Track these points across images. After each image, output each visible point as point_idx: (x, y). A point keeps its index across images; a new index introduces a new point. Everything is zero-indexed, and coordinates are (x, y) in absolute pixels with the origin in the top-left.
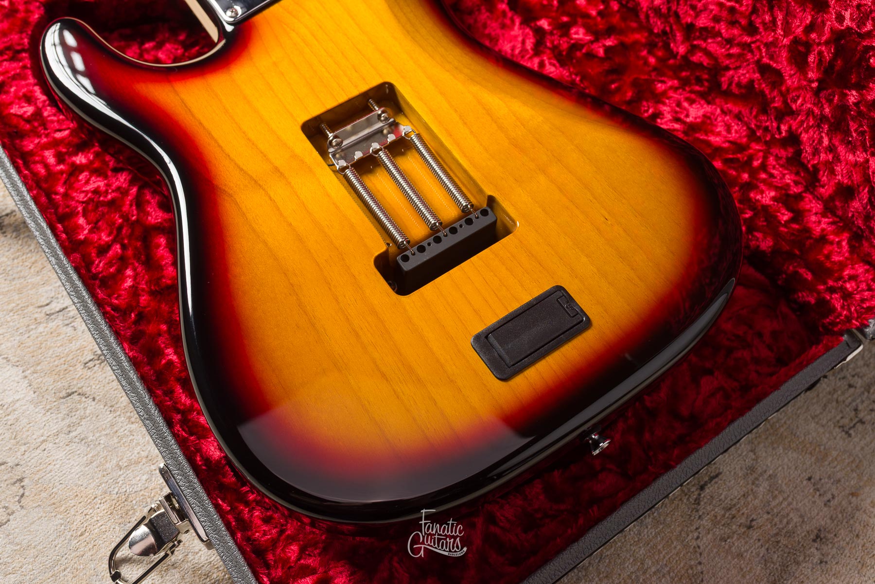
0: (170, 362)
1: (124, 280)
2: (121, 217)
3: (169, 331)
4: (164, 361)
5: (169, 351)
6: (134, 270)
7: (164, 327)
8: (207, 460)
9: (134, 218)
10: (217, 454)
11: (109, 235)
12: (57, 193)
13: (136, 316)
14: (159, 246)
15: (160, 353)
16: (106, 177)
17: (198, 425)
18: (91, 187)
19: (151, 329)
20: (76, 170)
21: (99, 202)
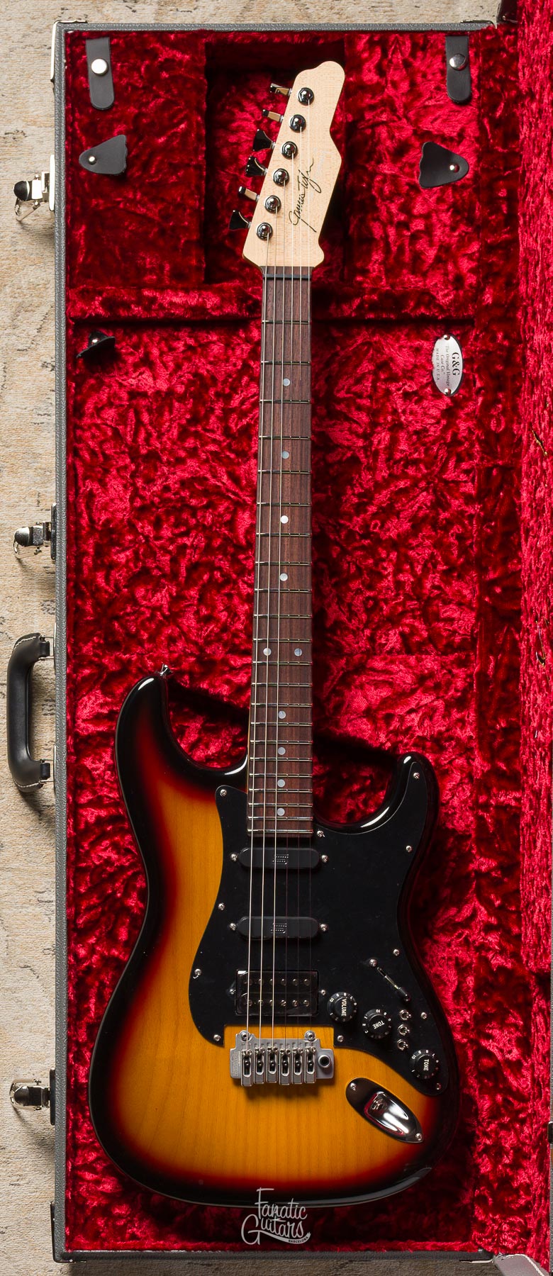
0: (89, 1009)
1: (91, 938)
2: (112, 889)
3: (98, 988)
4: (86, 1006)
5: (93, 1000)
6: (101, 933)
7: (97, 984)
8: (76, 1080)
9: (119, 895)
10: (84, 1081)
11: (98, 898)
12: (83, 848)
13: (86, 966)
14: (124, 924)
15: (87, 999)
16: (118, 853)
17: (83, 1056)
18: (105, 855)
19: (89, 980)
20: (104, 835)
21: (105, 870)
